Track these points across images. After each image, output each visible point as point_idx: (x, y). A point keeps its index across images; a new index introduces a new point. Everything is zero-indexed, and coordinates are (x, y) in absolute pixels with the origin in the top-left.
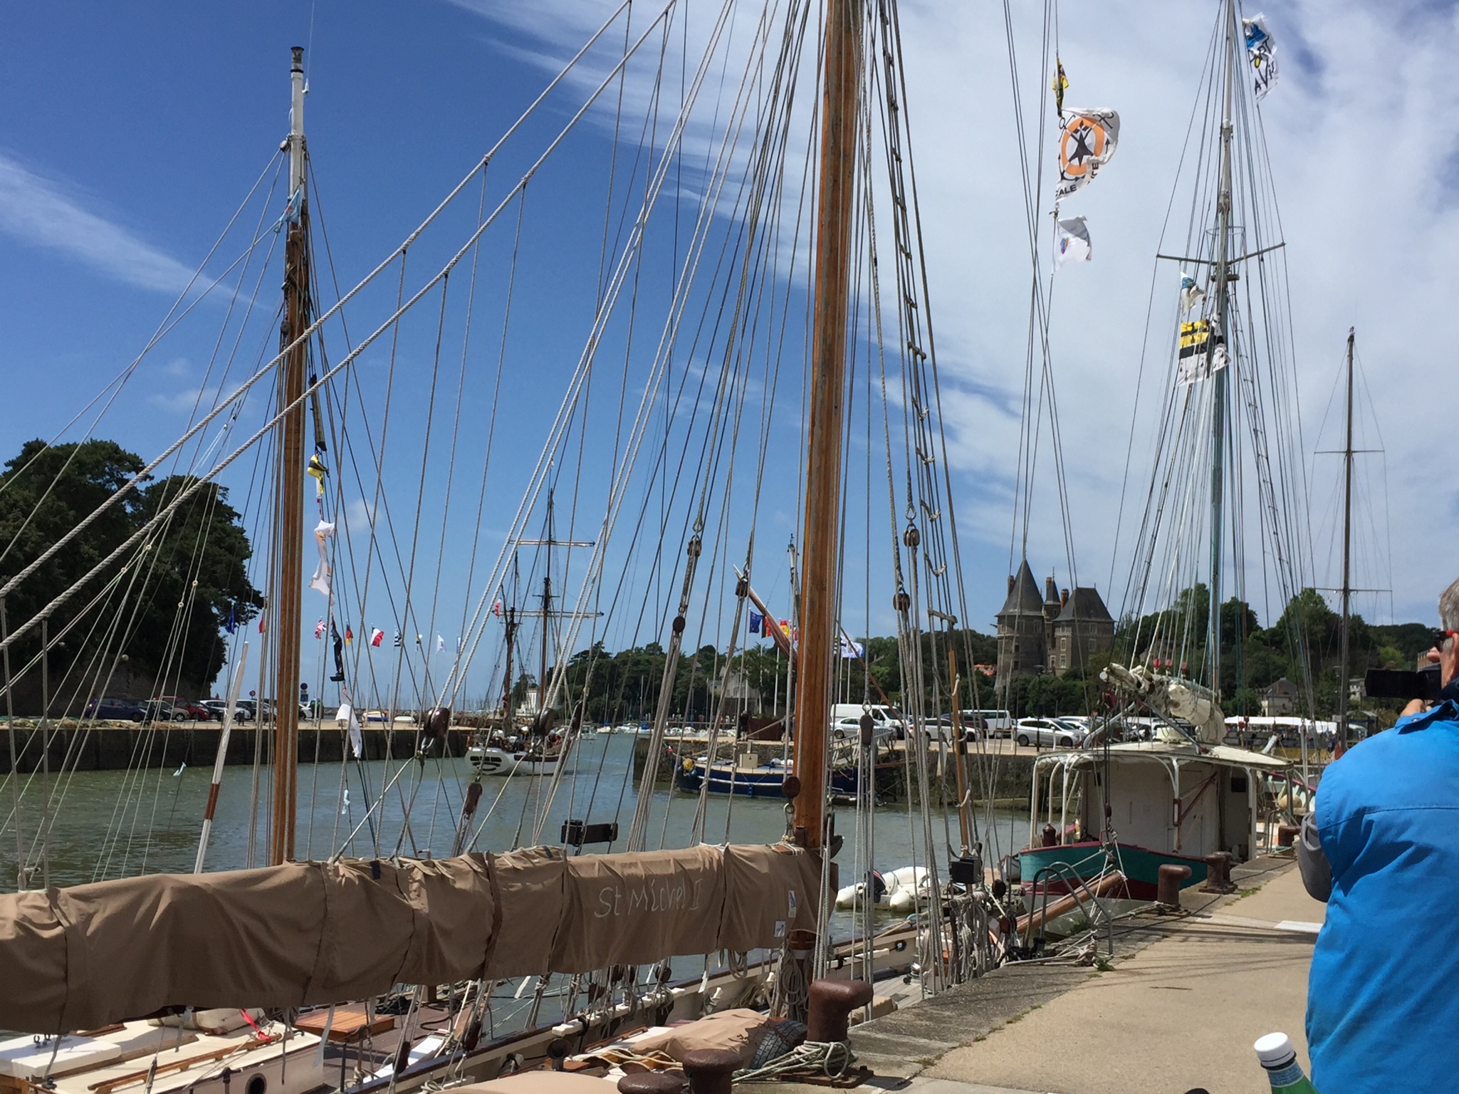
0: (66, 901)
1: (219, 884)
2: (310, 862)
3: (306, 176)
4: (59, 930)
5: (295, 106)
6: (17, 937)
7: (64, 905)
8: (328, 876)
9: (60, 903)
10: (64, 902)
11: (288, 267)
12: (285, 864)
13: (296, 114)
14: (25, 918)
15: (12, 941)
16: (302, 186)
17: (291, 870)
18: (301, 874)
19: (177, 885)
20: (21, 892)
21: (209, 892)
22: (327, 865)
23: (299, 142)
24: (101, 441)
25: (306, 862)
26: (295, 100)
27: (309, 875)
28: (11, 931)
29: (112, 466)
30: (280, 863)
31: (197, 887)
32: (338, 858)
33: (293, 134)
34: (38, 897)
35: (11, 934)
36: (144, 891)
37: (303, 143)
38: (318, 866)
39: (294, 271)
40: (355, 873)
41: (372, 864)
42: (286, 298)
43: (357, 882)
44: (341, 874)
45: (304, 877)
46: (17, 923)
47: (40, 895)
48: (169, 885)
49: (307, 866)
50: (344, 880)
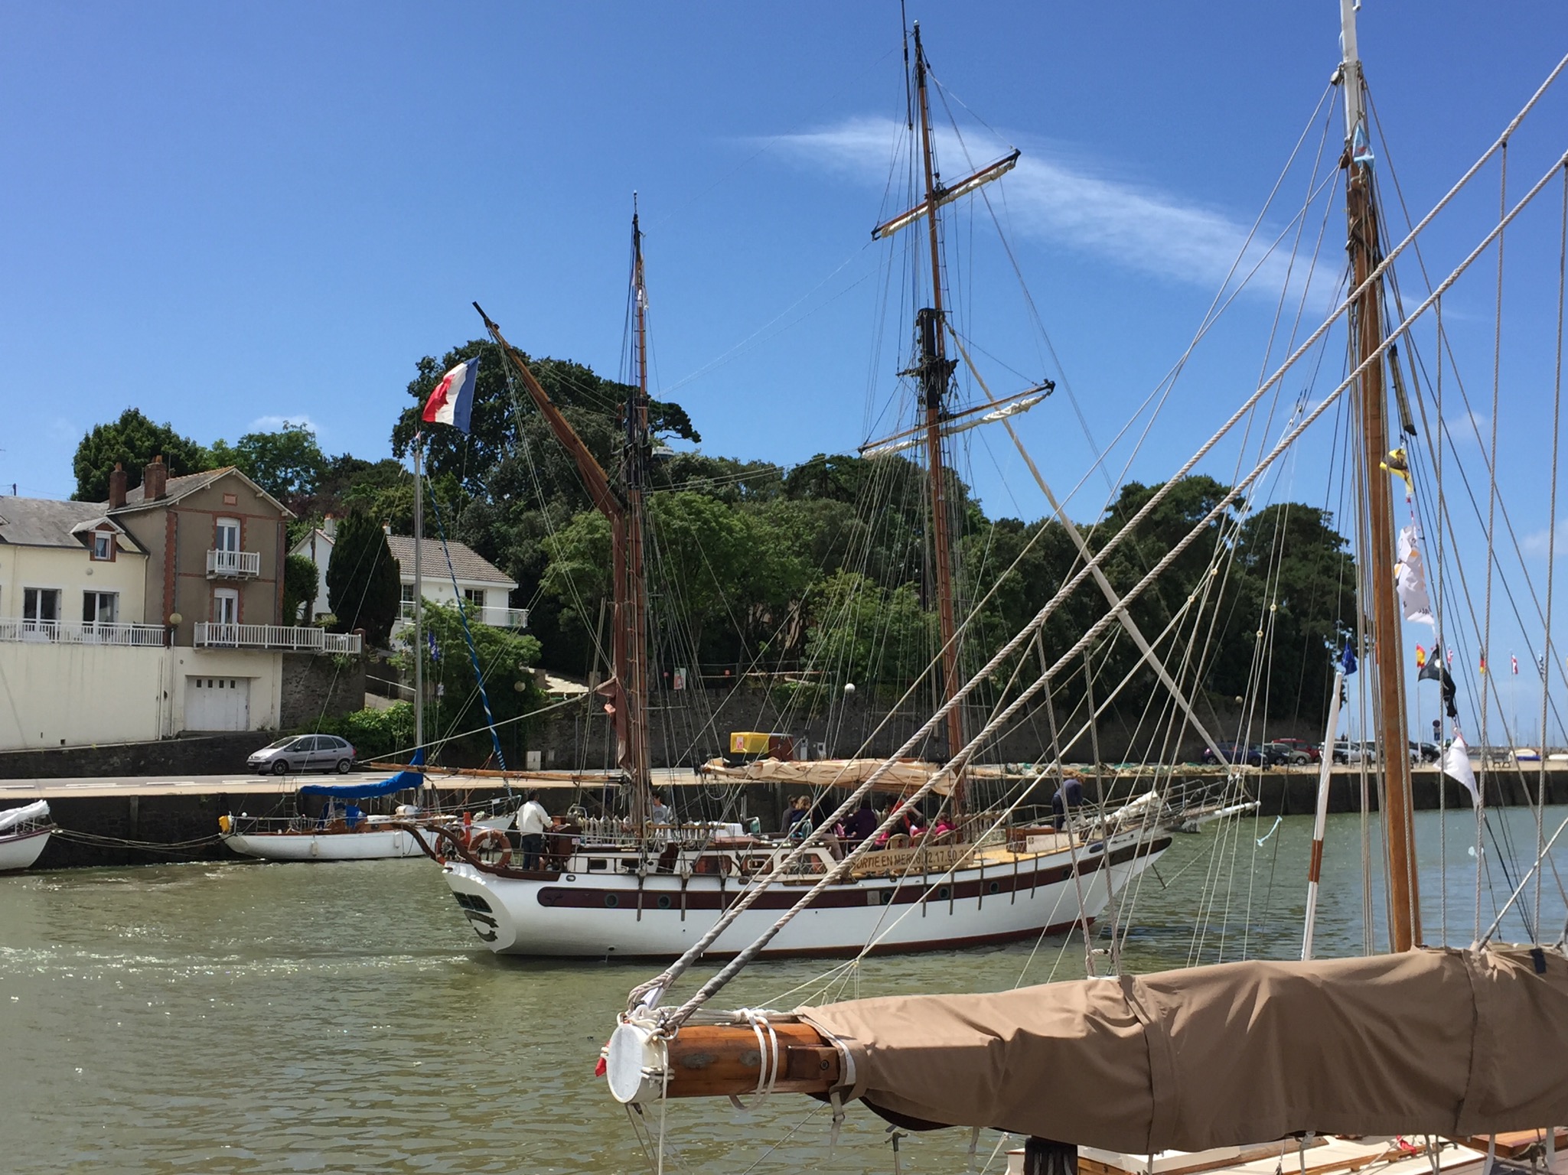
0: (1144, 992)
1: (1329, 975)
2: (1447, 949)
3: (1365, 109)
4: (1136, 1028)
5: (1346, 28)
6: (1088, 1034)
7: (1142, 997)
8: (1473, 968)
9: (1137, 994)
10: (1140, 992)
11: (1351, 221)
12: (1414, 950)
13: (1347, 37)
14: (1096, 1012)
15: (1082, 1039)
16: (1361, 122)
17: (1421, 960)
18: (1436, 964)
19: (1278, 976)
20: (1091, 979)
21: (1319, 986)
22: (1470, 953)
23: (1353, 71)
24: (1196, 476)
25: (1441, 949)
26: (1345, 22)
27: (1447, 965)
28: (1080, 1028)
29: (1209, 500)
30: (1407, 948)
31: (1302, 978)
32: (1484, 944)
33: (1345, 61)
34: (1111, 986)
35: (1082, 1031)
36: (1236, 981)
37: (1359, 69)
38: (1459, 954)
39: (1358, 226)
40: (1511, 965)
41: (1532, 952)
42: (1352, 260)
43: (1514, 976)
44: (1491, 964)
45: (1441, 969)
46: (1086, 1017)
47: (1112, 983)
48: (1266, 976)
49: (1443, 953)
50: (1495, 974)
